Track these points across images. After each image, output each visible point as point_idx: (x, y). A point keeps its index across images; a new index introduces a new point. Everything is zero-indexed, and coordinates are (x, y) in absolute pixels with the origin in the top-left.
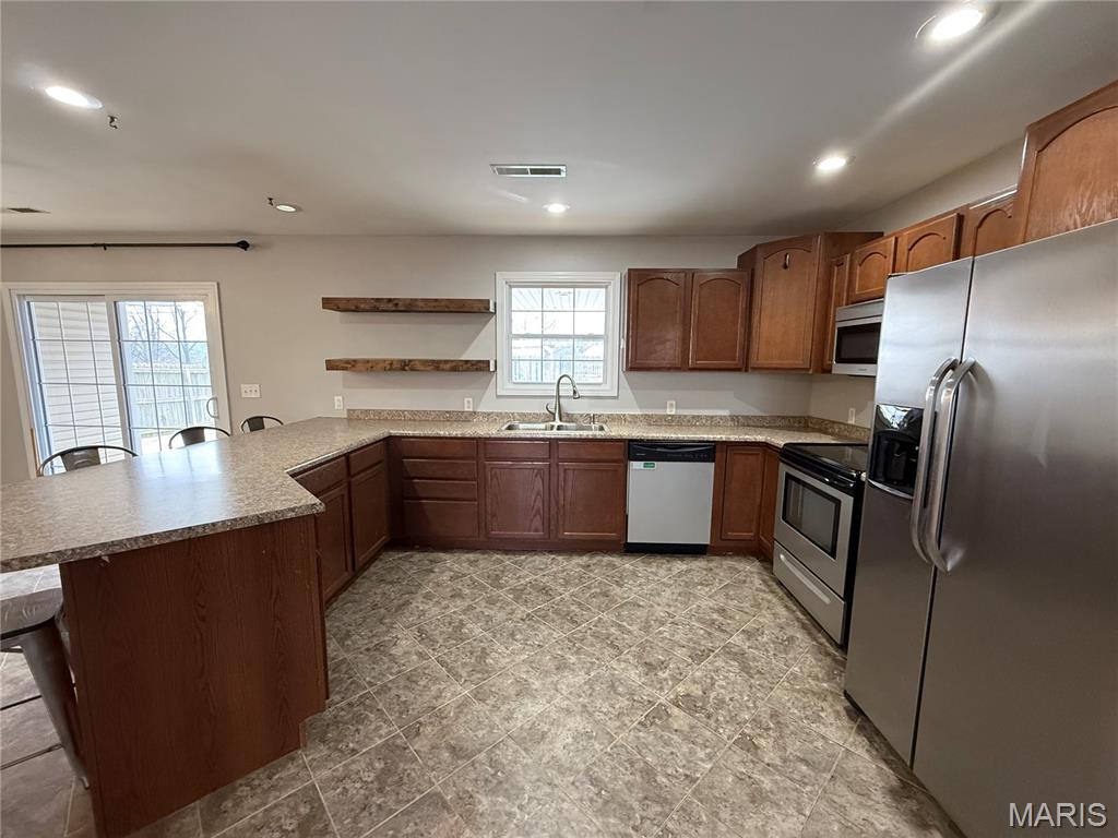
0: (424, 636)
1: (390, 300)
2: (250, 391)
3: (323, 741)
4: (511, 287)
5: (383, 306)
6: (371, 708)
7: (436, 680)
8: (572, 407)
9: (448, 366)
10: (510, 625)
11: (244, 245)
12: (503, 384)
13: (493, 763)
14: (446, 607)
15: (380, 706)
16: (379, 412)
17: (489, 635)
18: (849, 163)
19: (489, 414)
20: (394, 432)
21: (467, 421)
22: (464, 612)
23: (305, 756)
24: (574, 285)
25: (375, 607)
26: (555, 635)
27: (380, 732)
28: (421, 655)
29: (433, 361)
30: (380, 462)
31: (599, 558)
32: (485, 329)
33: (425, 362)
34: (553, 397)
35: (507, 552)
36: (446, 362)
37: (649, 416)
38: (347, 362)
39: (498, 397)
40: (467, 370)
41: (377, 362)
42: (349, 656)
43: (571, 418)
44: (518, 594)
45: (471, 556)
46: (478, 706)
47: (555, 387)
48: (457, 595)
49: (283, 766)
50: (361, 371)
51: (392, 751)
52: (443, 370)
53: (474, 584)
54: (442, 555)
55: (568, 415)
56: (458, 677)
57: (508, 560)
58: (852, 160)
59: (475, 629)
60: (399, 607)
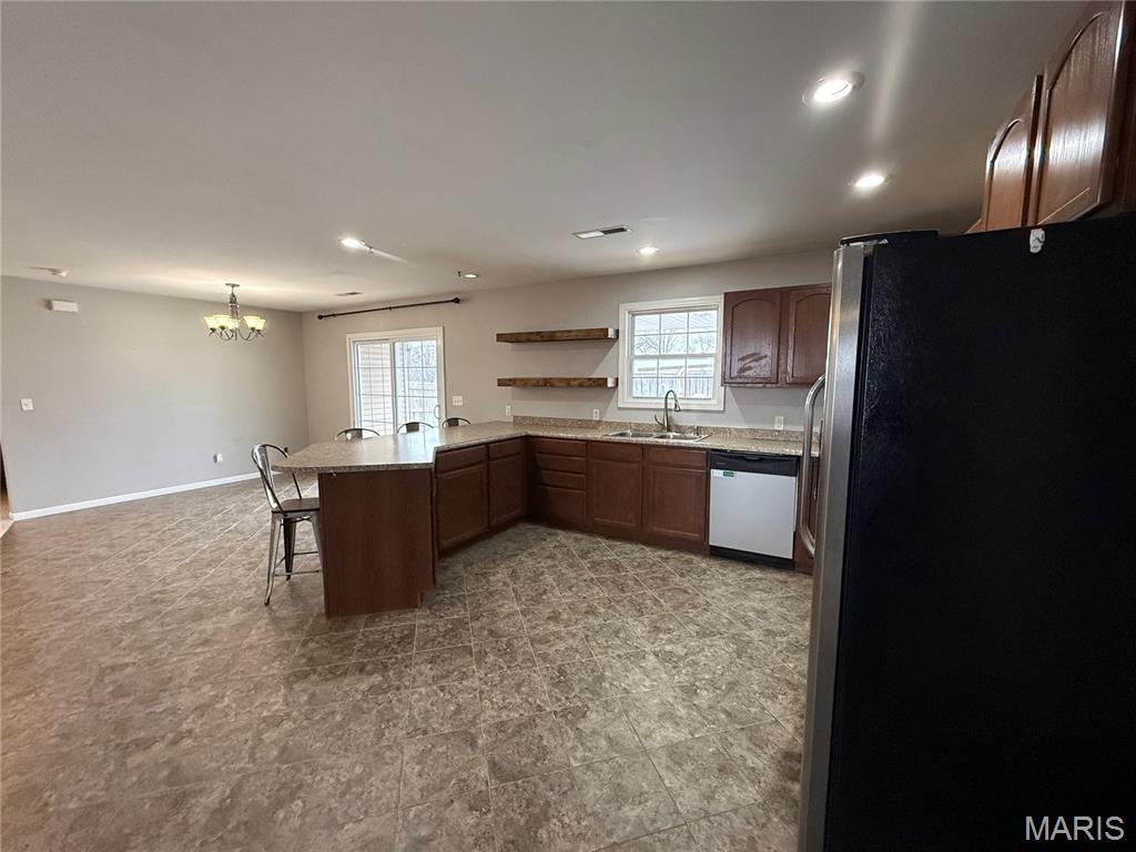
0: (514, 575)
1: (538, 333)
2: (458, 401)
3: (430, 608)
4: (634, 315)
5: (533, 338)
6: (461, 602)
7: (504, 598)
8: (681, 420)
9: (576, 383)
10: (574, 581)
11: (457, 301)
12: (623, 399)
13: (509, 644)
14: (540, 563)
15: (467, 602)
16: (533, 419)
17: (554, 584)
18: (886, 181)
19: (611, 423)
20: (530, 432)
21: (594, 428)
22: (548, 568)
23: (418, 612)
24: (688, 310)
25: (495, 553)
26: (601, 594)
27: (460, 613)
28: (505, 584)
29: (566, 379)
30: (518, 454)
31: (681, 554)
32: (610, 353)
33: (561, 380)
34: (661, 410)
35: (608, 537)
36: (575, 379)
37: (754, 430)
38: (510, 380)
39: (620, 409)
40: (590, 386)
41: (529, 379)
42: (465, 575)
43: (679, 429)
44: (594, 566)
45: (579, 536)
46: (521, 617)
47: (663, 401)
48: (552, 557)
49: (405, 613)
50: (517, 386)
51: (462, 623)
52: (573, 386)
53: (569, 554)
54: (559, 531)
55: (677, 426)
56: (519, 600)
57: (604, 543)
58: (890, 177)
59: (549, 579)
60: (510, 556)
